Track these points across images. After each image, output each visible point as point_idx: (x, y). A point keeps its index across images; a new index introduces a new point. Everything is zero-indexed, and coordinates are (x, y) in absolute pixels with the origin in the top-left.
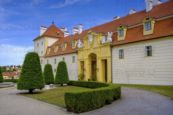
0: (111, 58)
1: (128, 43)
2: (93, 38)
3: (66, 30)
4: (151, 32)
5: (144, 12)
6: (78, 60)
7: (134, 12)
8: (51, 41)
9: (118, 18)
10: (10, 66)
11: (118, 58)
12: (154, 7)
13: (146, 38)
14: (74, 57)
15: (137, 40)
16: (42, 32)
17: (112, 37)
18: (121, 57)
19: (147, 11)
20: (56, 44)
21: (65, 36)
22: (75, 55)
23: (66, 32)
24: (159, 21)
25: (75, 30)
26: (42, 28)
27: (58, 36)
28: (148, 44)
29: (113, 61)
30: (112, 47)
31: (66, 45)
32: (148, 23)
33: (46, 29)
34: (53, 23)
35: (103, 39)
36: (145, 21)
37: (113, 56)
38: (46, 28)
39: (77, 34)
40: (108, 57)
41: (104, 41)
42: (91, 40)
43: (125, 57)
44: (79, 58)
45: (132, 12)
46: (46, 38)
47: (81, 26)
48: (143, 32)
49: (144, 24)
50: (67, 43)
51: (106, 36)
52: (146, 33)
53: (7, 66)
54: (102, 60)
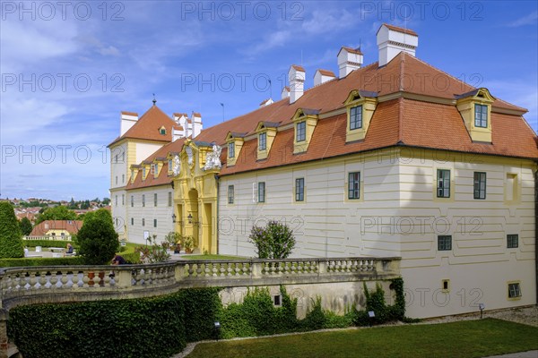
0: (218, 201)
2: (194, 156)
4: (265, 154)
6: (176, 201)
9: (269, 102)
10: (102, 200)
11: (227, 203)
13: (259, 166)
14: (170, 193)
15: (248, 168)
18: (231, 202)
19: (291, 102)
21: (175, 138)
22: (170, 189)
23: (176, 129)
26: (124, 117)
27: (162, 137)
29: (220, 208)
30: (218, 177)
31: (162, 165)
33: (136, 118)
34: (154, 102)
36: (258, 129)
37: (221, 198)
38: (137, 115)
40: (212, 199)
42: (190, 160)
43: (235, 202)
44: (176, 197)
46: (131, 144)
50: (163, 160)
53: (95, 201)
54: (206, 205)
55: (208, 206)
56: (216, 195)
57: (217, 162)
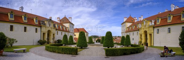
0: (154, 33)
1: (161, 26)
2: (146, 23)
3: (136, 18)
4: (170, 21)
5: (170, 11)
6: (139, 34)
7: (167, 11)
8: (129, 24)
9: (160, 13)
11: (156, 33)
12: (175, 10)
13: (168, 24)
14: (138, 32)
15: (164, 25)
16: (125, 20)
17: (154, 23)
18: (158, 33)
19: (172, 11)
20: (130, 26)
21: (135, 22)
22: (138, 31)
23: (136, 20)
24: (174, 16)
25: (140, 19)
26: (125, 18)
27: (132, 22)
28: (169, 27)
29: (154, 35)
30: (154, 27)
31: (134, 26)
32: (170, 17)
35: (150, 23)
36: (168, 15)
37: (154, 32)
38: (127, 18)
39: (140, 21)
40: (152, 33)
41: (150, 25)
42: (145, 24)
43: (159, 33)
44: (140, 33)
45: (166, 11)
46: (126, 23)
47: (142, 17)
48: (167, 21)
49: (168, 17)
50: (135, 25)
51: (152, 22)
52: (169, 21)
54: (150, 34)
55: (151, 35)
56: (153, 32)
57: (153, 24)
